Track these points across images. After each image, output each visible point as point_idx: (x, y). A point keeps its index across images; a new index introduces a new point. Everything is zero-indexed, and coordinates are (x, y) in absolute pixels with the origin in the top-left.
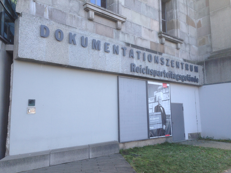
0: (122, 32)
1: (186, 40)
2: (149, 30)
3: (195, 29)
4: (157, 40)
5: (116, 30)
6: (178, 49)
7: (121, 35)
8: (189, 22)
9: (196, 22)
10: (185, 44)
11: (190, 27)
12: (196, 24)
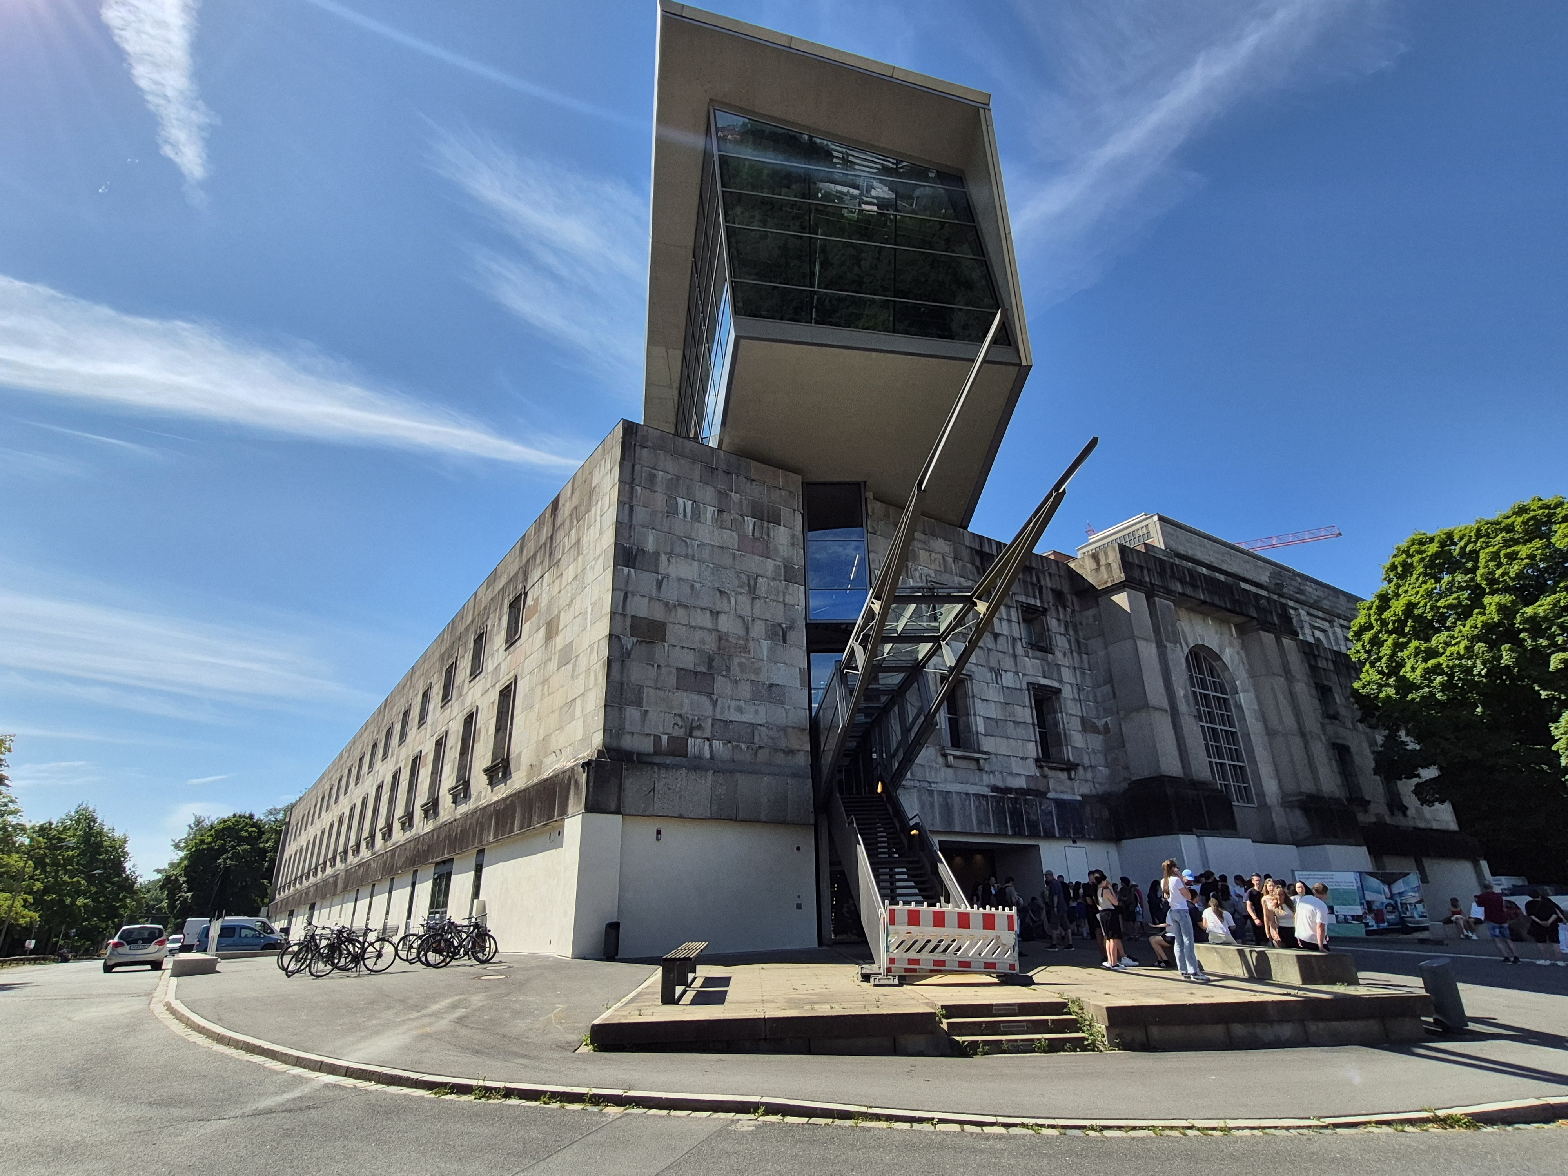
0: (986, 772)
1: (1086, 761)
2: (1022, 758)
3: (1101, 737)
4: (1034, 771)
5: (977, 771)
6: (1070, 779)
7: (985, 777)
8: (1087, 726)
9: (1100, 723)
10: (1084, 767)
11: (1090, 736)
12: (1101, 728)
